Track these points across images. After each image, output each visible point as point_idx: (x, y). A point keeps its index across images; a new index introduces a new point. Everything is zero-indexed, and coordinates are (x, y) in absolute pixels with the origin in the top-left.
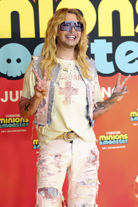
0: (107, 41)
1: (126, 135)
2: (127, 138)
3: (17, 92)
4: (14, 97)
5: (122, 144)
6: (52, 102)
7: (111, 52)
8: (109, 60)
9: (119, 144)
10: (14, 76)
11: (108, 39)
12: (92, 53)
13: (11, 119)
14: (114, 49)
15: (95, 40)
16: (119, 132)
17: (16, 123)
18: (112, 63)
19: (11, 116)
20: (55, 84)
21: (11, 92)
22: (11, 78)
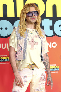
0: (50, 20)
1: (58, 66)
2: (59, 68)
3: (5, 44)
4: (4, 47)
5: (56, 71)
6: (26, 48)
7: (52, 25)
8: (51, 29)
9: (55, 71)
10: (4, 36)
11: (50, 19)
12: (42, 25)
13: (2, 57)
14: (54, 23)
15: (44, 19)
16: (55, 65)
17: (4, 59)
18: (52, 30)
19: (2, 56)
20: (27, 40)
21: (2, 44)
22: (3, 37)
